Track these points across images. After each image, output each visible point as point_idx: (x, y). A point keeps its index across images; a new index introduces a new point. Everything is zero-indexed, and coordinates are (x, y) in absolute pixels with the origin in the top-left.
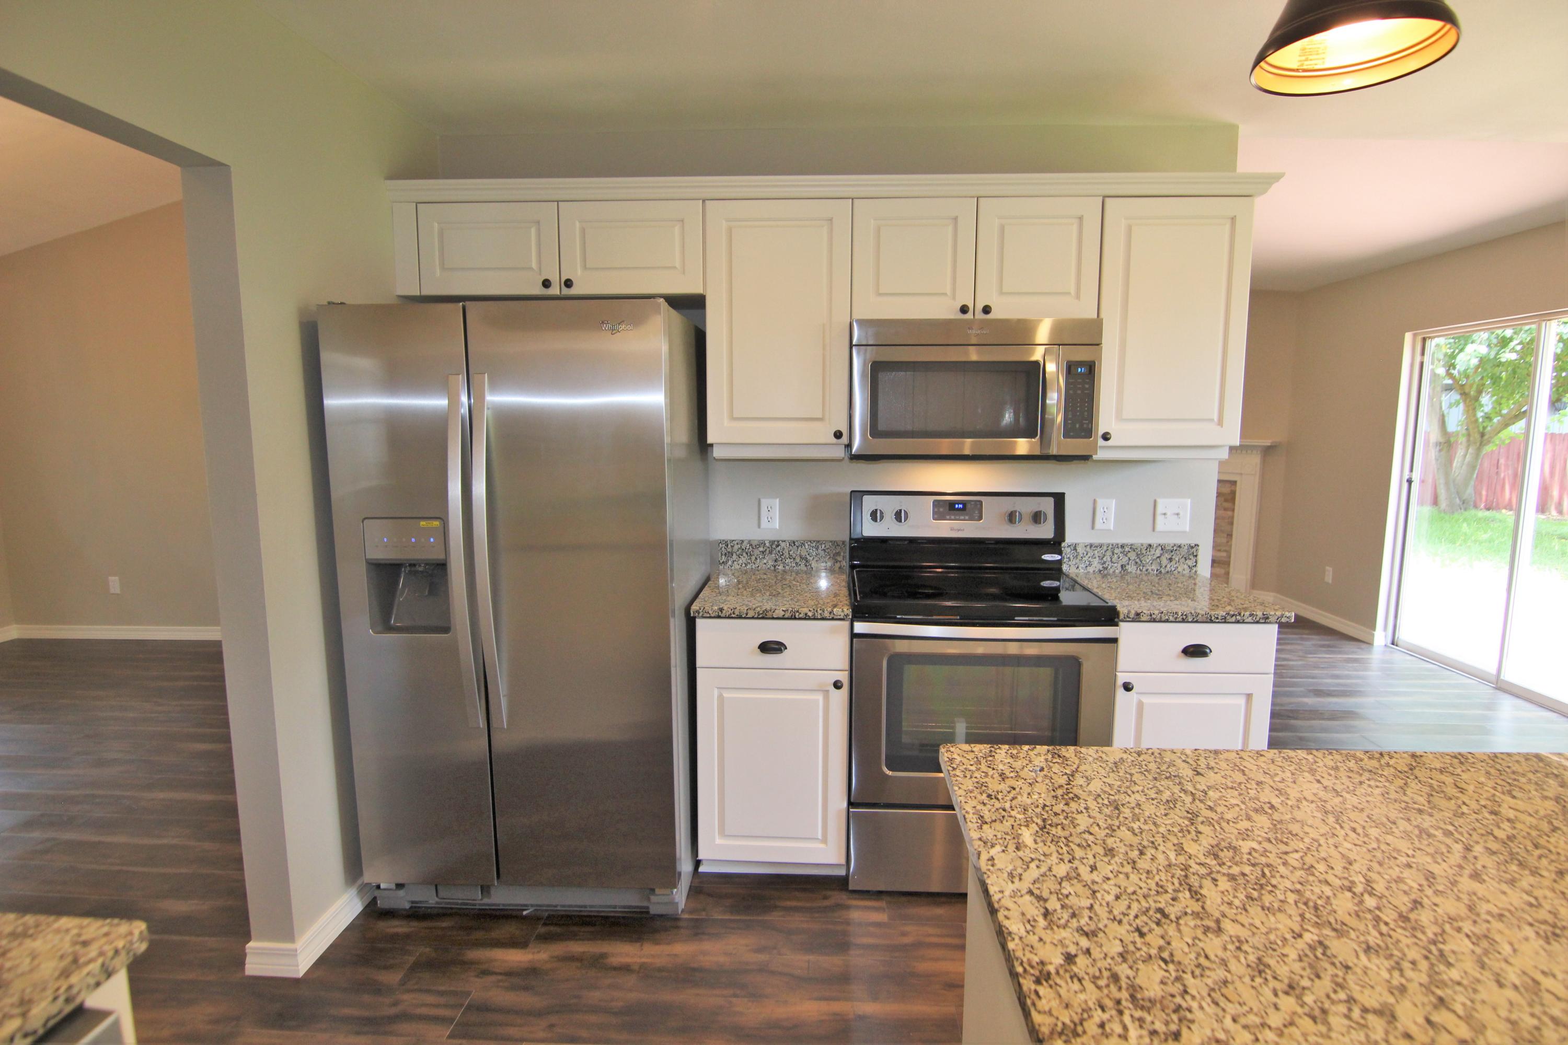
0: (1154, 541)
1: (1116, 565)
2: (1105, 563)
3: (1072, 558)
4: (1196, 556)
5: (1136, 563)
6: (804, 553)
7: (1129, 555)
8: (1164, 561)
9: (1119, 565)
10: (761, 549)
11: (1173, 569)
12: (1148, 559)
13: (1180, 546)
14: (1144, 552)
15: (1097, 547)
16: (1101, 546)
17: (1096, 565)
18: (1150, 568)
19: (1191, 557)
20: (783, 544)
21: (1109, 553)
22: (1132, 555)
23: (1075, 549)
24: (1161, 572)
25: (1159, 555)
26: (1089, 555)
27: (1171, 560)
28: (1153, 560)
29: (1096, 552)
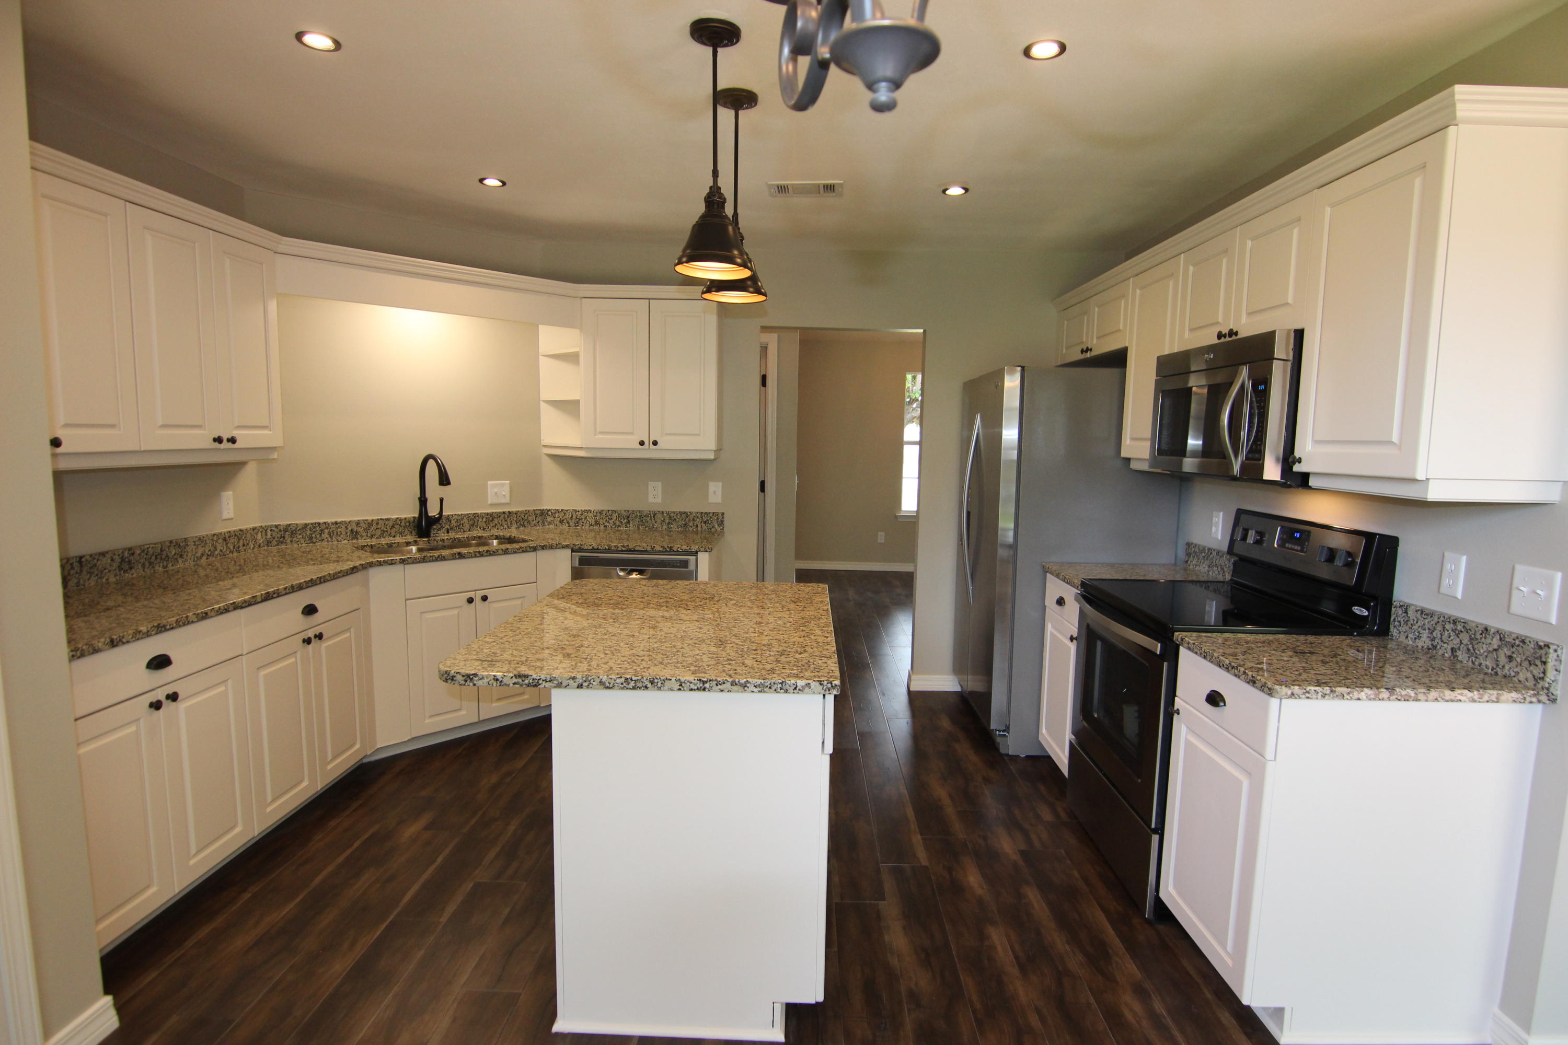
0: (1494, 623)
1: (1445, 645)
2: (1433, 639)
3: (1402, 623)
4: (1545, 663)
5: (1469, 650)
6: (1223, 564)
7: (1461, 636)
8: (1503, 660)
9: (1449, 647)
10: (1203, 554)
11: (1513, 674)
12: (1482, 649)
13: (1523, 642)
14: (1478, 636)
15: (1427, 614)
16: (1431, 614)
17: (1425, 641)
18: (1484, 663)
19: (1538, 662)
20: (1213, 552)
21: (1439, 628)
22: (1465, 638)
23: (1406, 612)
24: (1496, 674)
25: (1496, 647)
26: (1419, 623)
27: (1510, 658)
28: (1489, 652)
29: (1427, 621)
